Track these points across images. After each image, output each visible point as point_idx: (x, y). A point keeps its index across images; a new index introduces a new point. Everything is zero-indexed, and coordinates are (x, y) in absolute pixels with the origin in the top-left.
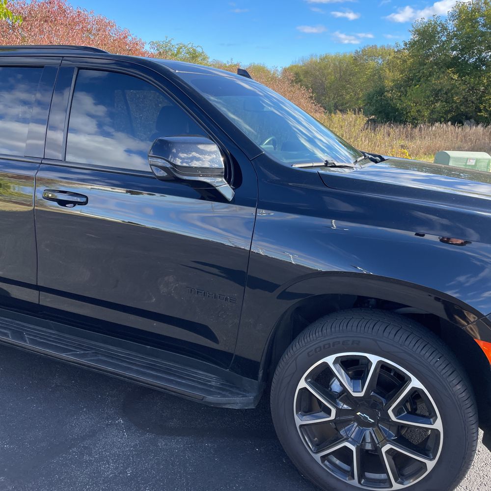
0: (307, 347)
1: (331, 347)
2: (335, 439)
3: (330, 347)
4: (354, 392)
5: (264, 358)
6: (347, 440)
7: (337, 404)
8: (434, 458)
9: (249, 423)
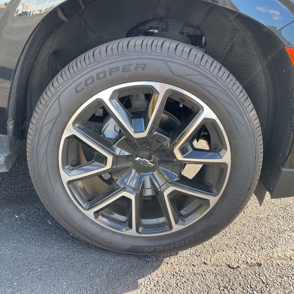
0: (74, 79)
1: (108, 76)
2: (110, 191)
3: (105, 76)
4: (135, 132)
5: (12, 101)
6: (124, 189)
7: (114, 150)
8: (218, 193)
9: (7, 191)
